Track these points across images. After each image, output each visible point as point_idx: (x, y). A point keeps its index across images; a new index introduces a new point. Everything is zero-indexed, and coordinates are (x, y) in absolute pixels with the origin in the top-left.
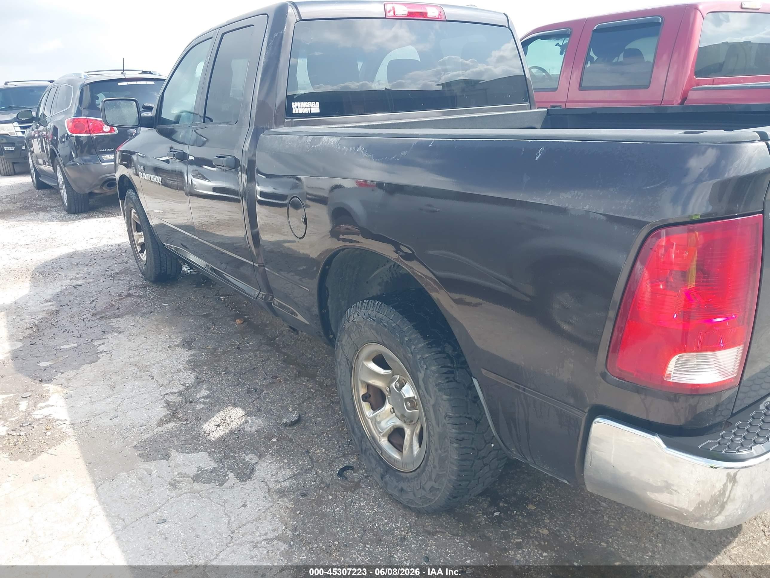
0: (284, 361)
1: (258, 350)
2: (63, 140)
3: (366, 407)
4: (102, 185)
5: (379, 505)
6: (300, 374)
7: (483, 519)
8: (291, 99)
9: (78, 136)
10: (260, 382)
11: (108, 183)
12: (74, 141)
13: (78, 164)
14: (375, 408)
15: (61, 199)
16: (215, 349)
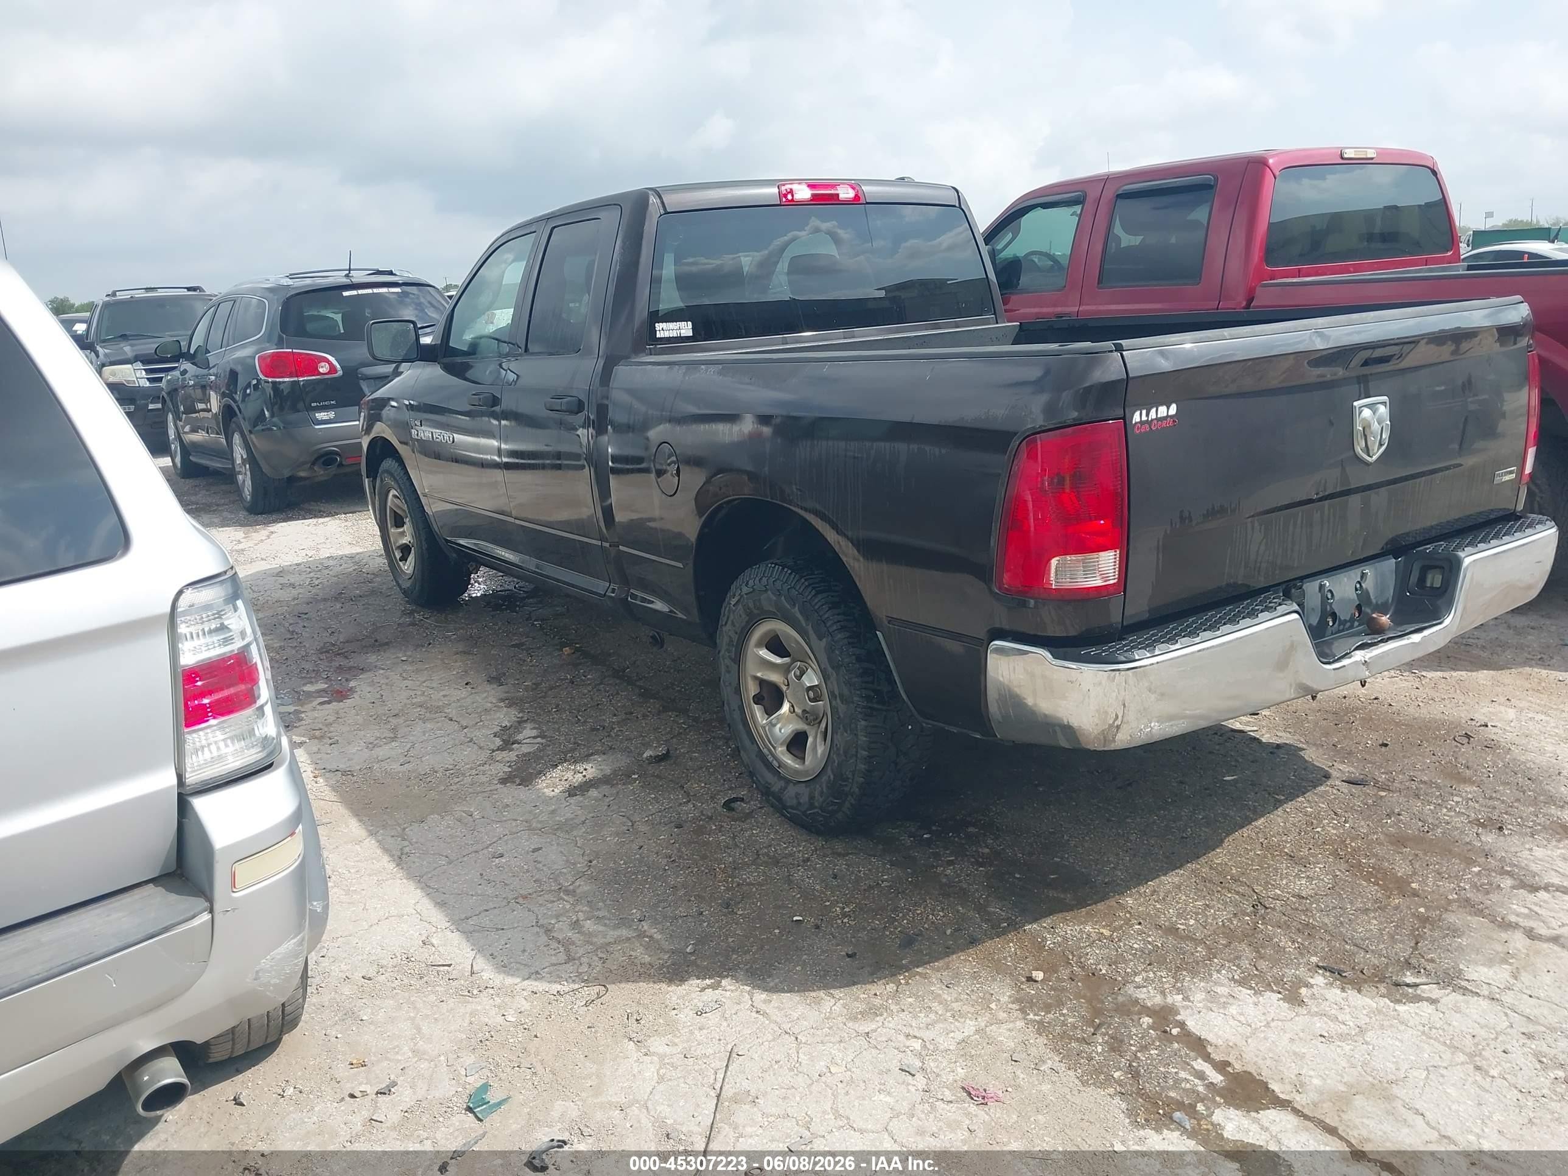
0: (641, 695)
1: (601, 683)
2: (248, 391)
3: (758, 711)
4: (313, 464)
5: (776, 832)
6: (665, 709)
7: (908, 841)
8: (656, 317)
9: (276, 382)
10: (608, 719)
11: (323, 459)
12: (269, 390)
13: (275, 428)
14: (769, 712)
15: (239, 491)
16: (537, 685)
